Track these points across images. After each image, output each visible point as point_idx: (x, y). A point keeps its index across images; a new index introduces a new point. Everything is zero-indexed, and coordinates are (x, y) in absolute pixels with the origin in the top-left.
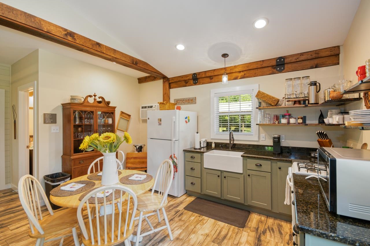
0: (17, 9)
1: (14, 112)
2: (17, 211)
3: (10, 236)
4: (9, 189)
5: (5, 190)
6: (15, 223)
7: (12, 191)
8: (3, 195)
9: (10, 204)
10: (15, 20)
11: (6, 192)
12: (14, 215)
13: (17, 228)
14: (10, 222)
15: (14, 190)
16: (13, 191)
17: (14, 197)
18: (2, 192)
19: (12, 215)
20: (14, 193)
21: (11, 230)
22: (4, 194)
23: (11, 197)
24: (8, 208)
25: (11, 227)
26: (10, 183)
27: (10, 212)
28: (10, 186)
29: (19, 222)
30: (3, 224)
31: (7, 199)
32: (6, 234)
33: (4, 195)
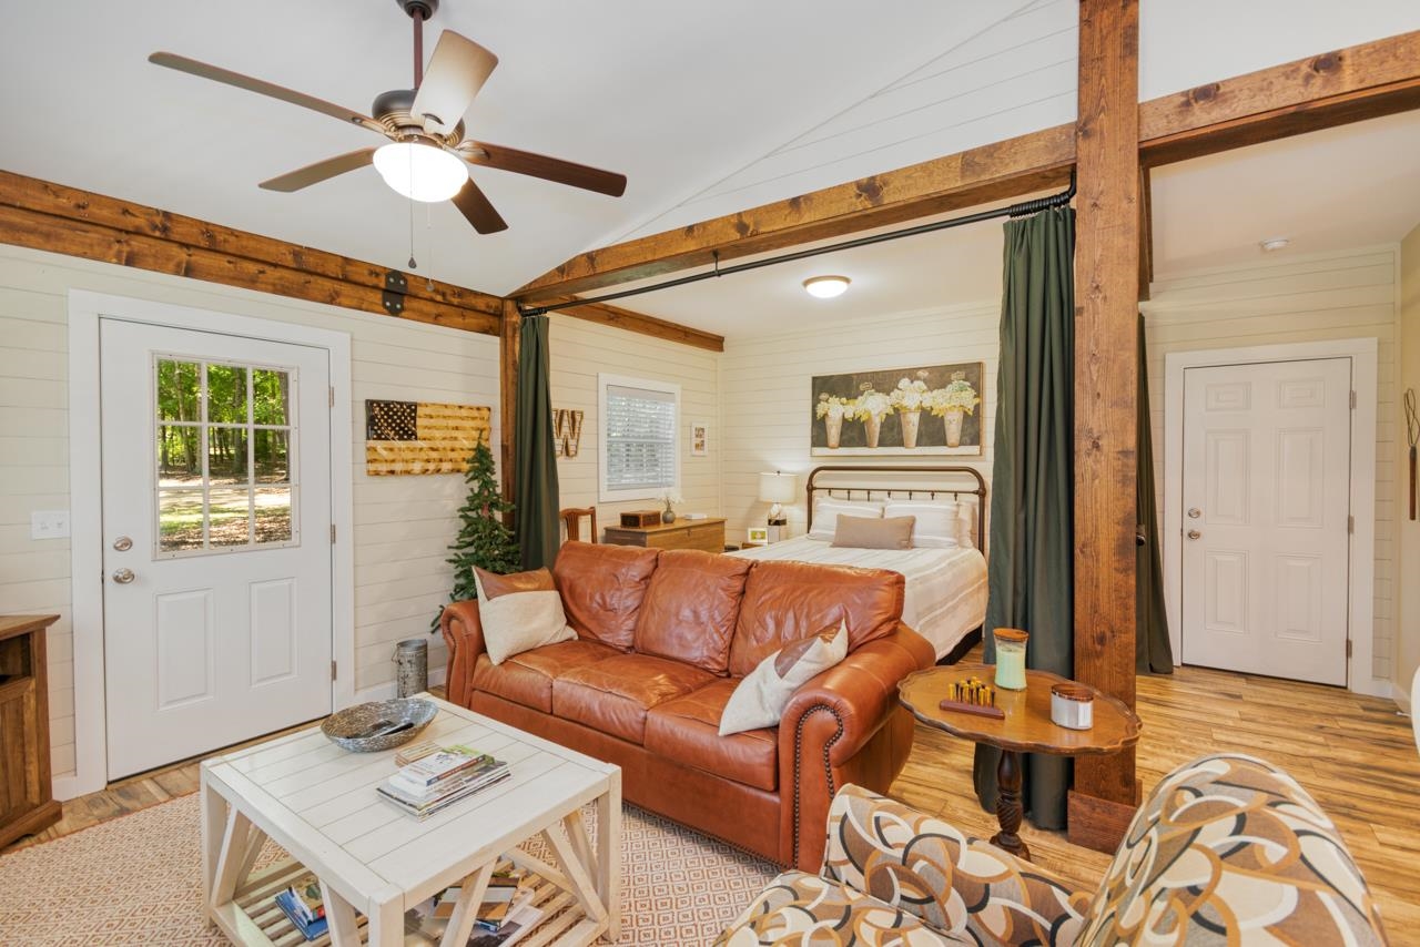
0: (1410, 34)
1: (1411, 416)
2: (1410, 789)
3: (1376, 862)
4: (1384, 701)
5: (1370, 699)
6: (1399, 828)
7: (1394, 712)
8: (1361, 712)
9: (1383, 754)
10: (1406, 77)
11: (1373, 705)
12: (1394, 798)
13: (1404, 849)
14: (1380, 814)
15: (1402, 708)
16: (1399, 713)
17: (1403, 734)
18: (1363, 703)
19: (1390, 795)
20: (1403, 720)
21: (1382, 844)
22: (1365, 709)
23: (1391, 731)
24: (1375, 764)
25: (1380, 831)
26: (1388, 678)
27: (1381, 779)
28: (1388, 690)
29: (1412, 832)
30: (1354, 807)
31: (1375, 733)
32: (1363, 846)
33: (1367, 713)
